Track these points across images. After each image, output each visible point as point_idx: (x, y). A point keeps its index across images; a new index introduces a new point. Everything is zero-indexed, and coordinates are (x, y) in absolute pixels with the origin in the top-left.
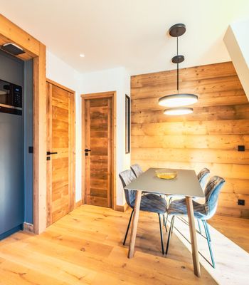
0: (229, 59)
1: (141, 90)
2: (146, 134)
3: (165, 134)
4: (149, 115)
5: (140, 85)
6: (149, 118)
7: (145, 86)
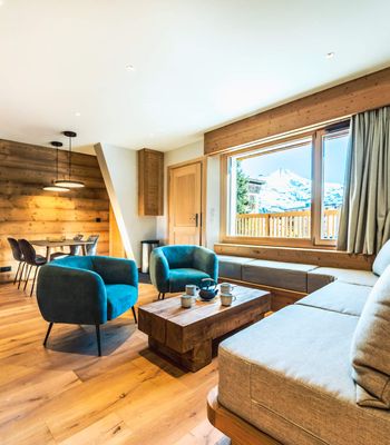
0: (95, 154)
1: (9, 158)
2: (15, 206)
3: (37, 207)
4: (19, 186)
5: (7, 152)
6: (19, 190)
7: (13, 154)
